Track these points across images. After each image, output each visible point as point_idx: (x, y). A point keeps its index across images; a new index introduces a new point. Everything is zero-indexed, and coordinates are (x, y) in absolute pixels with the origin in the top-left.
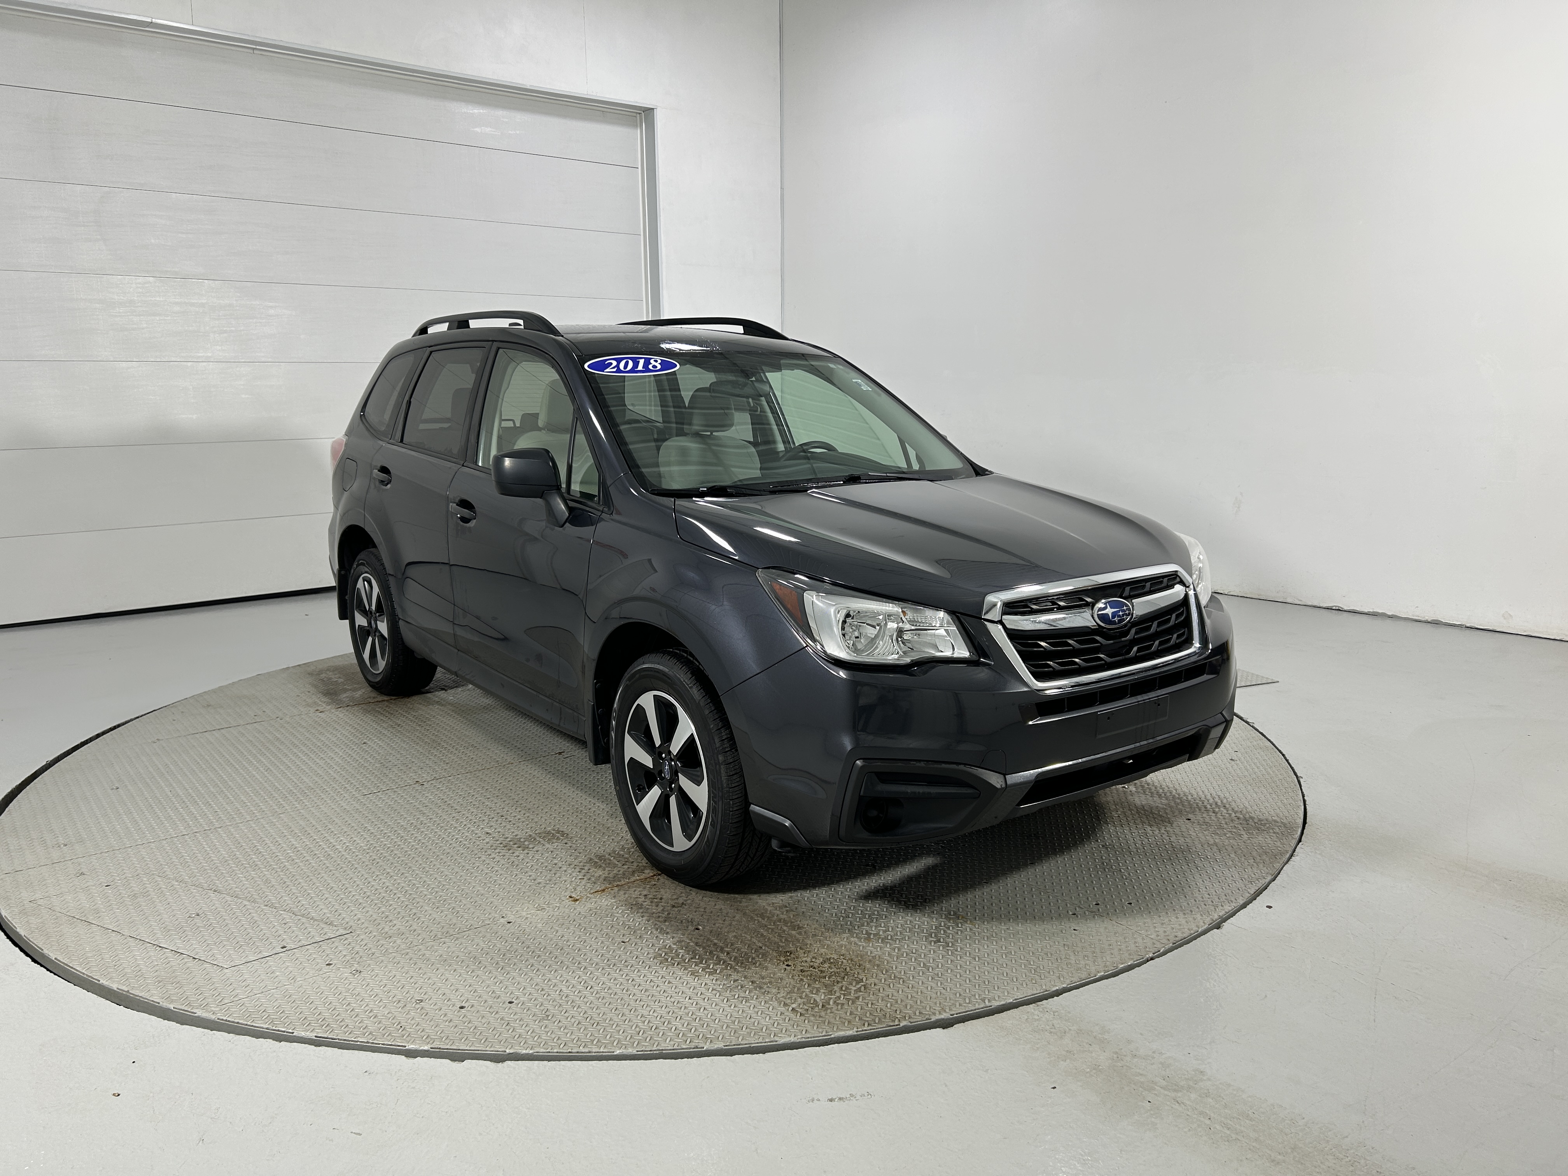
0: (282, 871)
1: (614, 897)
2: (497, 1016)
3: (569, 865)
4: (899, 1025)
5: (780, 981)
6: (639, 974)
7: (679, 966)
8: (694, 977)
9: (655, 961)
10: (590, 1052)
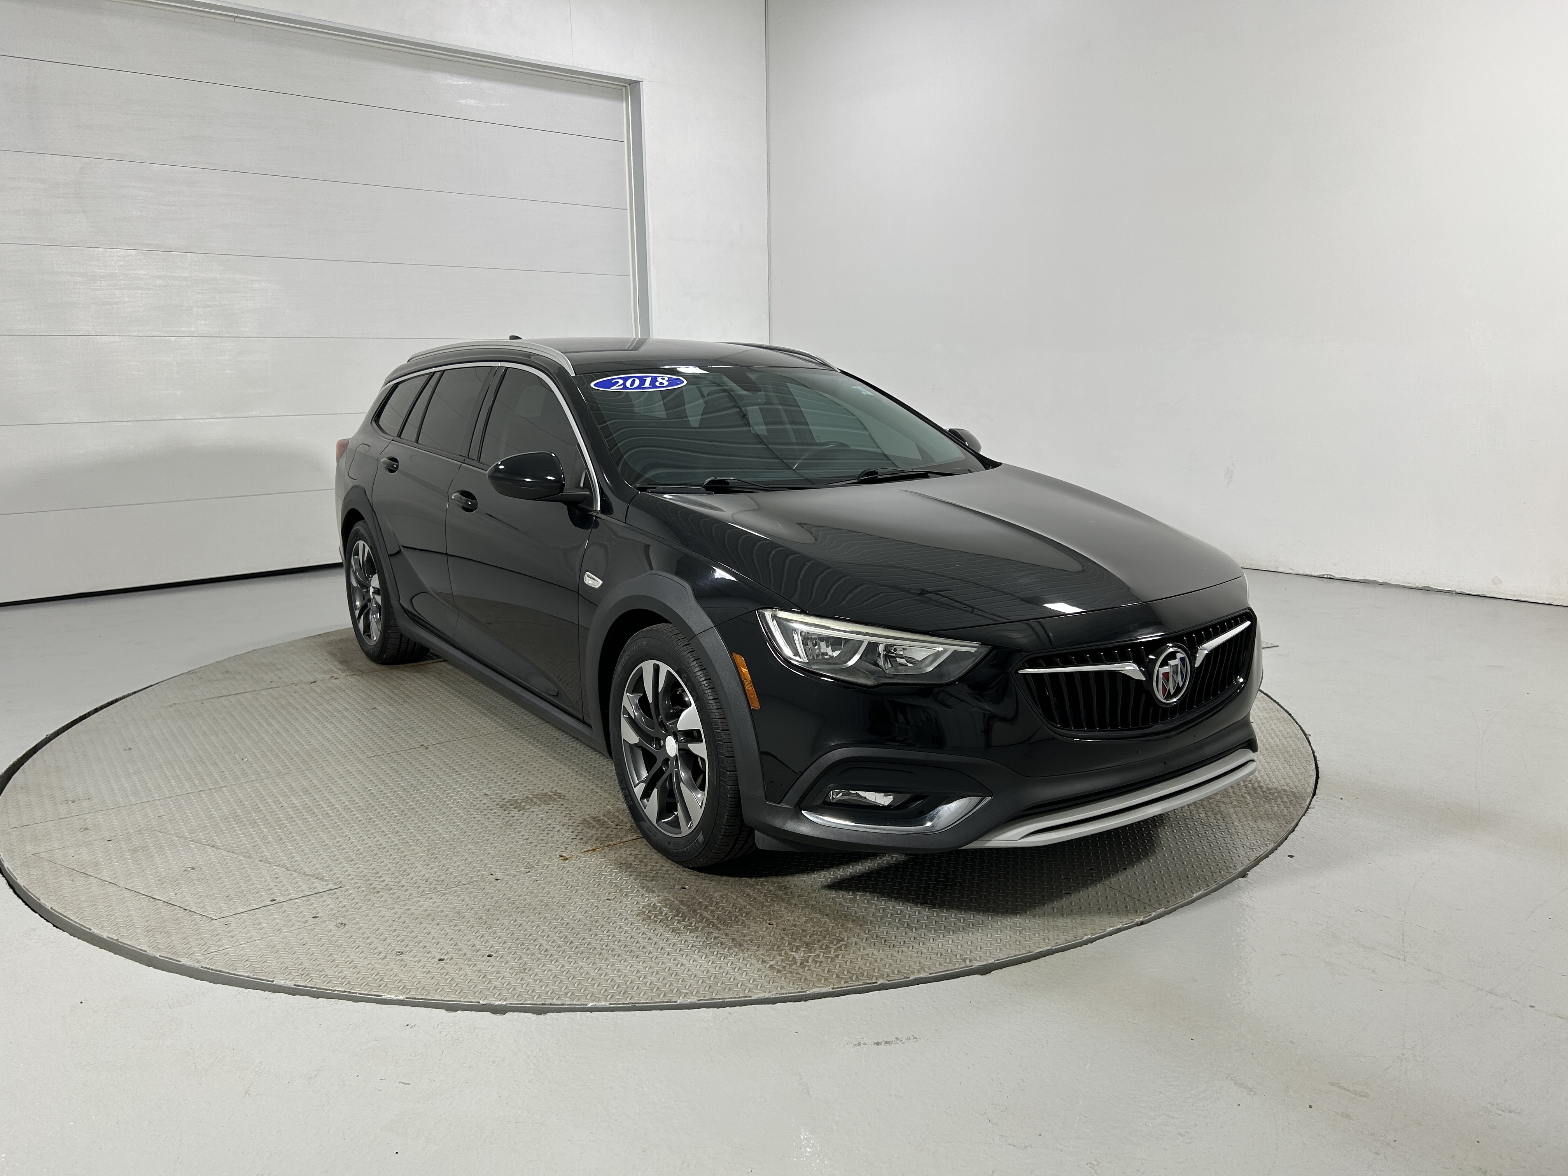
0: (280, 828)
1: (604, 856)
2: (475, 968)
3: (563, 825)
4: (876, 982)
5: (760, 939)
6: (620, 930)
7: (662, 924)
8: (675, 934)
9: (638, 918)
10: (563, 1005)
